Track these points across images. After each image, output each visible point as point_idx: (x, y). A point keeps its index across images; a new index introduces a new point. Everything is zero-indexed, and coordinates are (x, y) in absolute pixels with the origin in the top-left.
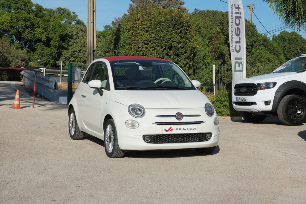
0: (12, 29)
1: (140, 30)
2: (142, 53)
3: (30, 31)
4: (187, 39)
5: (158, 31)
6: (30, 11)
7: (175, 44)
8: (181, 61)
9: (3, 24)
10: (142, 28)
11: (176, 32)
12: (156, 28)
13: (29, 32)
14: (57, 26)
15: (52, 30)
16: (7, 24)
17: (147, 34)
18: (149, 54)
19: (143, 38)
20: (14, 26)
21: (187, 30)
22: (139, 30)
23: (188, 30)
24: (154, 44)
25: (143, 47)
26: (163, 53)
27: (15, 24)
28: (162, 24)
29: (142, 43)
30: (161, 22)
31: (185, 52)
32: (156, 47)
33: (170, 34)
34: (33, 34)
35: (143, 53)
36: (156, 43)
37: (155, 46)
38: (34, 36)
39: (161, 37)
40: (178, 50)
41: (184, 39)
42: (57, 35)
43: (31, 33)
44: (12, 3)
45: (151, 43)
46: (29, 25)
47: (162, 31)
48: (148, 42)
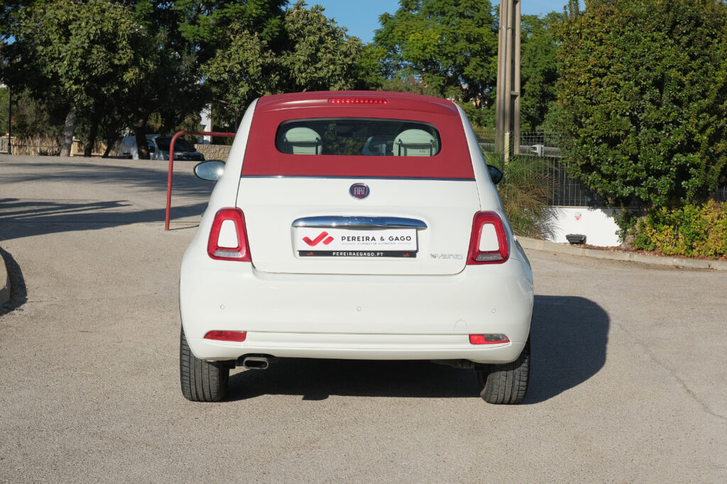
0: (444, 58)
1: (585, 39)
2: (588, 98)
3: (481, 61)
4: (711, 60)
5: (629, 39)
6: (482, 20)
7: (673, 73)
8: (689, 118)
9: (425, 48)
10: (589, 34)
11: (678, 43)
12: (624, 33)
13: (478, 64)
14: (539, 51)
15: (530, 60)
16: (433, 49)
17: (602, 48)
18: (605, 100)
19: (591, 58)
20: (446, 52)
21: (713, 37)
22: (581, 41)
23: (716, 38)
24: (619, 76)
25: (590, 84)
26: (642, 99)
27: (448, 49)
28: (640, 20)
29: (589, 71)
30: (635, 17)
31: (704, 96)
32: (622, 83)
33: (661, 48)
34: (486, 68)
35: (591, 99)
36: (624, 71)
37: (621, 79)
38: (488, 72)
39: (634, 56)
40: (680, 91)
41: (699, 61)
42: (538, 69)
43: (482, 66)
44: (446, 5)
45: (612, 73)
46: (478, 51)
47: (638, 40)
48: (601, 70)
